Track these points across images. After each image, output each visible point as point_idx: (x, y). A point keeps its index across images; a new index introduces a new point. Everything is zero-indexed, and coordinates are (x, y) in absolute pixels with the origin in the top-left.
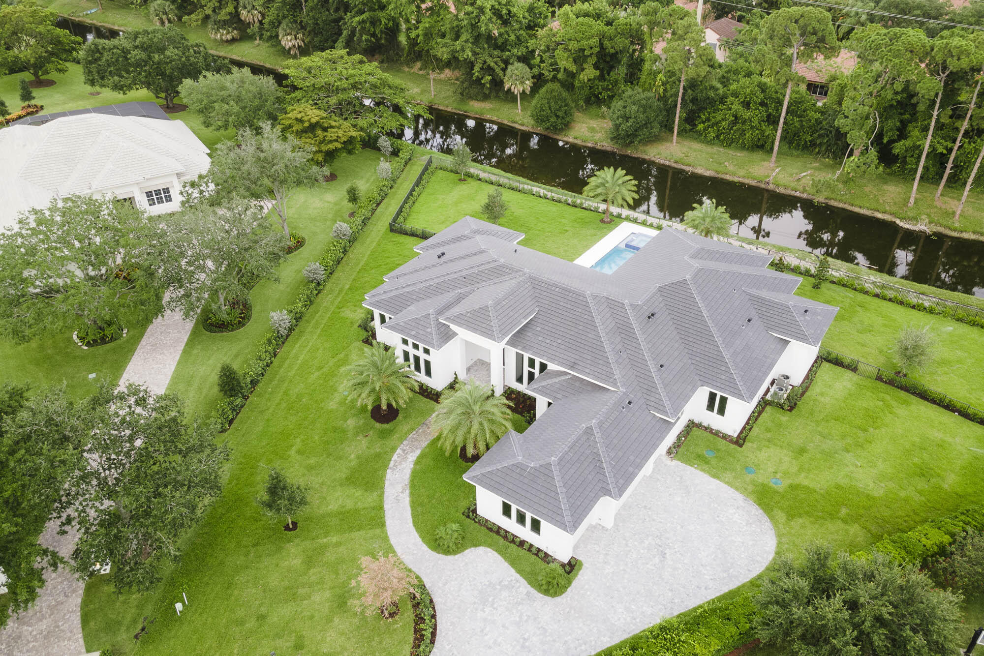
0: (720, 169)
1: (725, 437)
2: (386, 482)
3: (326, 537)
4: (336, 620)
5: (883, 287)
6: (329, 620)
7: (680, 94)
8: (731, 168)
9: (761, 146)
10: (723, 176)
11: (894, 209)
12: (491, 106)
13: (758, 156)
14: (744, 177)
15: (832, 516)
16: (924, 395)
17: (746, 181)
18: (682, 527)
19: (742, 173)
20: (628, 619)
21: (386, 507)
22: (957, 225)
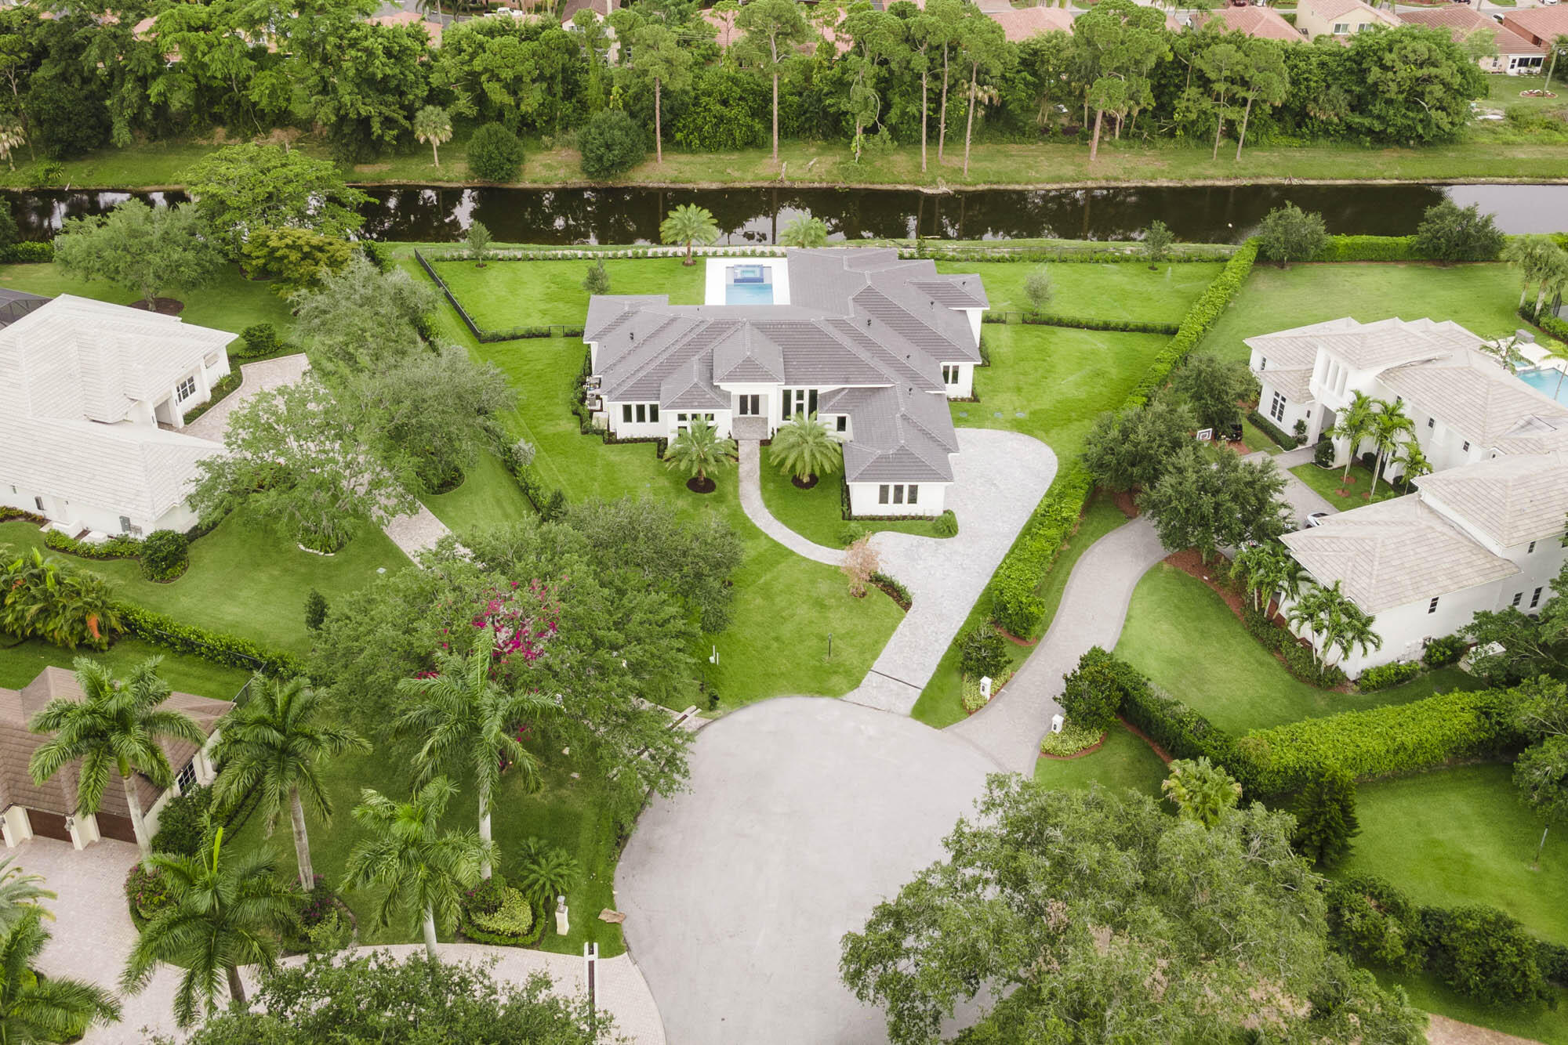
0: (725, 178)
1: (963, 400)
5: (962, 252)
7: (658, 106)
8: (737, 174)
9: (754, 143)
10: (731, 185)
11: (911, 178)
12: (389, 166)
13: (752, 154)
14: (754, 181)
15: (1070, 420)
16: (1060, 323)
17: (758, 184)
19: (749, 176)
22: (969, 180)
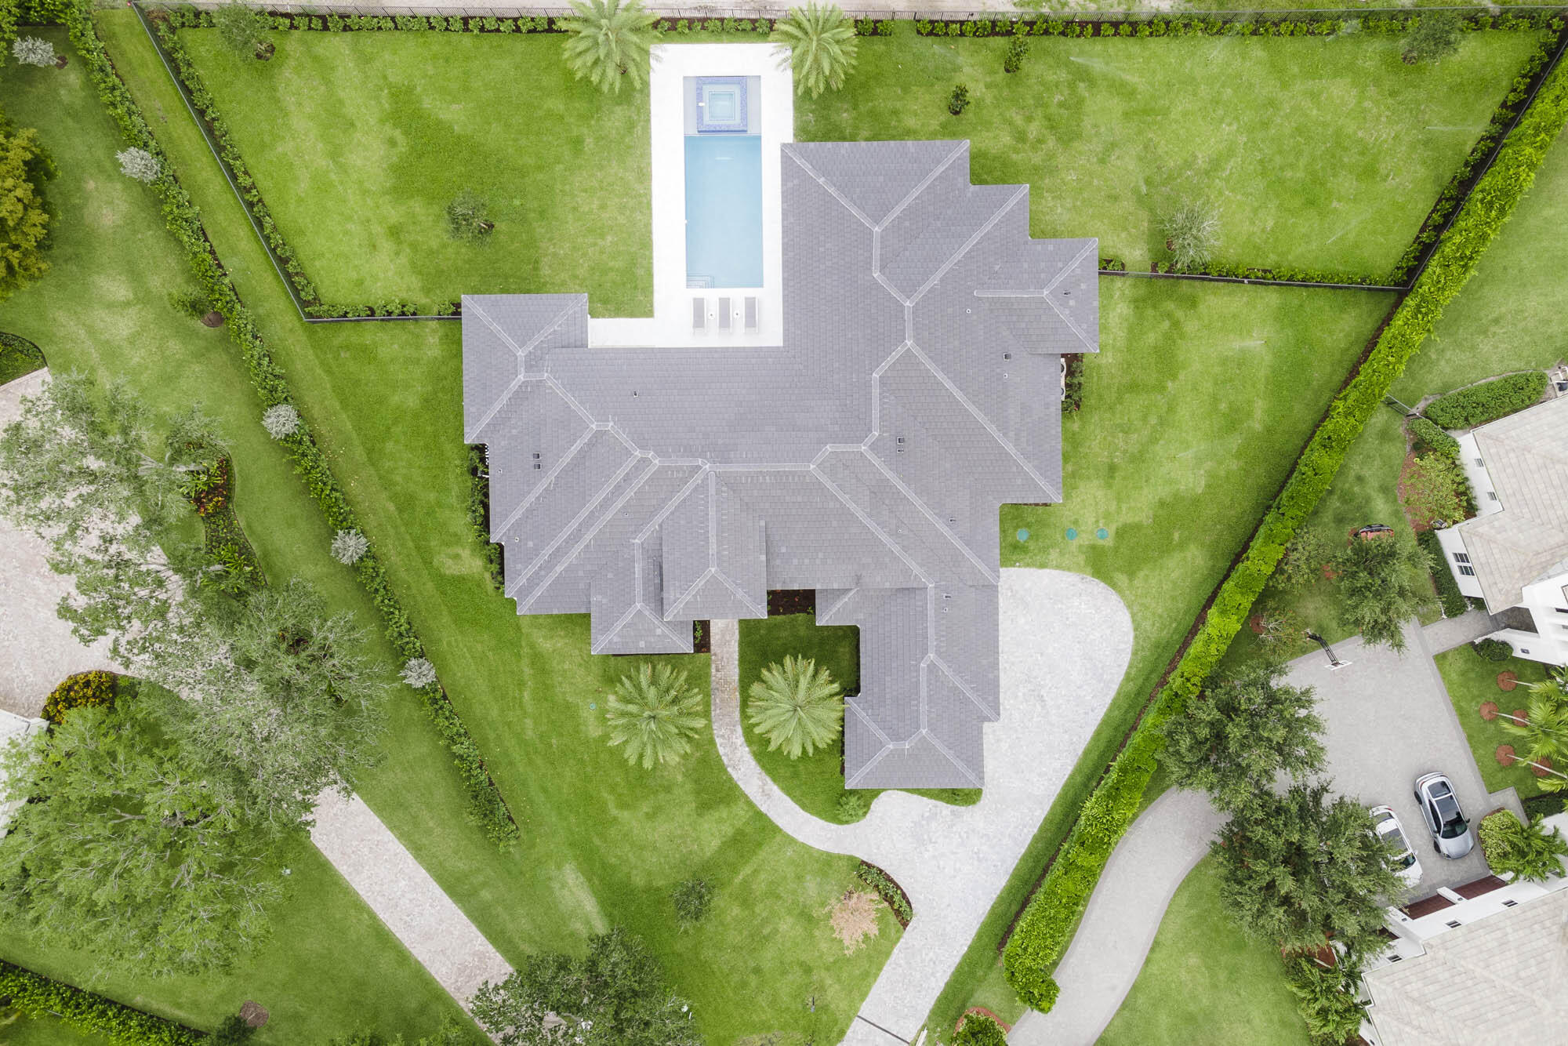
2: (739, 783)
3: (737, 873)
4: (817, 933)
6: (812, 936)
15: (1167, 548)
18: (1042, 654)
20: (1046, 783)
21: (763, 809)
